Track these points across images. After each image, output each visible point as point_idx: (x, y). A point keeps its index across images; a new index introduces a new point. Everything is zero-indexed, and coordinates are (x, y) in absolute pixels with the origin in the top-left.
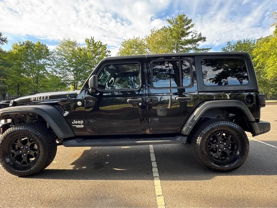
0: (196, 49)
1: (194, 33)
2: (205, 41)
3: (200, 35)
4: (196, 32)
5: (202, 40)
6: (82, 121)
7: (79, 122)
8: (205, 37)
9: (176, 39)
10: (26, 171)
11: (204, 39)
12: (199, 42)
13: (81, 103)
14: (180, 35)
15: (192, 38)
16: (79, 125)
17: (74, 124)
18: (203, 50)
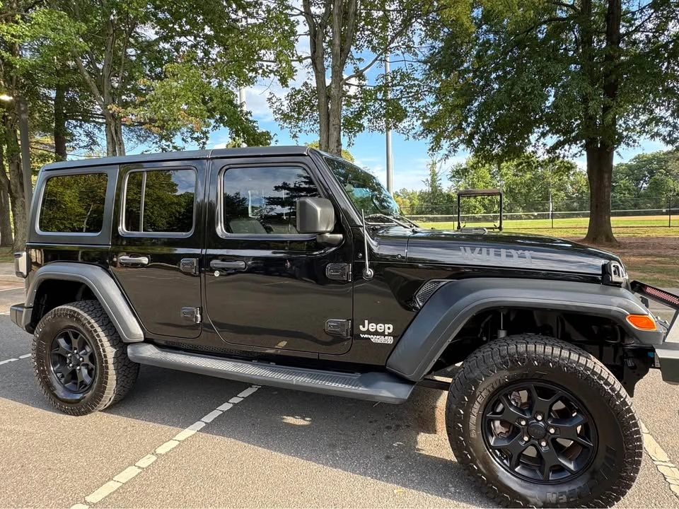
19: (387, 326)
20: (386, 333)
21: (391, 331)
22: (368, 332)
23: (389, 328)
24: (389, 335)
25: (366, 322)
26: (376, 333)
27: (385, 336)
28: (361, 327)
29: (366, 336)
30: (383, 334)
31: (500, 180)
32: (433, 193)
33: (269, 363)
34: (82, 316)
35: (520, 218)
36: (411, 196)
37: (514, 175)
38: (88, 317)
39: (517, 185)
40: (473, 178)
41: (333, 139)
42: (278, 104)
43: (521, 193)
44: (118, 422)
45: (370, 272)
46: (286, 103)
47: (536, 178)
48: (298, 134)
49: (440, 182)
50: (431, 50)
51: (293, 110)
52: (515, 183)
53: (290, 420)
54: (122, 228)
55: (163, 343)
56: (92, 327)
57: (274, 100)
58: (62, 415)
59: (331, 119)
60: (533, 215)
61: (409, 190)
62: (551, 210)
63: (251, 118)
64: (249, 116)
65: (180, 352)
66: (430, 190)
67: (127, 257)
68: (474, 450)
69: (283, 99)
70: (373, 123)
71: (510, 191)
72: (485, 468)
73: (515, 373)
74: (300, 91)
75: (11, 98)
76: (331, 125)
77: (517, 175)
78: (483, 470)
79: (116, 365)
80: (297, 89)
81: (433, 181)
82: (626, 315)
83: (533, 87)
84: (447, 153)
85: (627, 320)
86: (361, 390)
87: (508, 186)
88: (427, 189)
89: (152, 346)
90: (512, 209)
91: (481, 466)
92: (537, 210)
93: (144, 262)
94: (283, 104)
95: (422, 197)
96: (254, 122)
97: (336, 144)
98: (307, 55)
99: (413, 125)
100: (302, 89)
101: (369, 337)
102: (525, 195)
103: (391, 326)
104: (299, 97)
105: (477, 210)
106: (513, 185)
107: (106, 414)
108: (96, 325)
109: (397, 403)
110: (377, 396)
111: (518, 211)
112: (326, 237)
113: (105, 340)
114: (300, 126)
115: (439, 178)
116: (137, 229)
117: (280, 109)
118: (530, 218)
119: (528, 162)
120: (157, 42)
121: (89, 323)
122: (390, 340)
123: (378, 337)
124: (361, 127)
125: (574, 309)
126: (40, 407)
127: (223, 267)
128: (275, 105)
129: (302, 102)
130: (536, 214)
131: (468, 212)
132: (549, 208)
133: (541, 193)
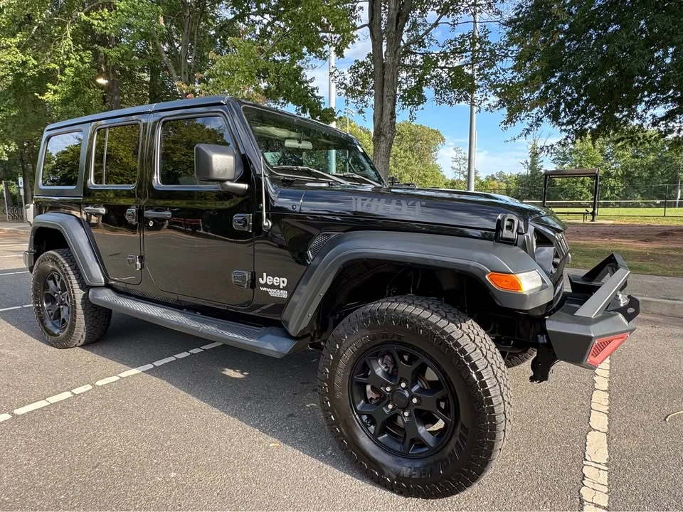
19: (282, 279)
20: (281, 287)
21: (285, 285)
22: (266, 285)
23: (283, 282)
24: (284, 288)
25: (265, 274)
26: (273, 286)
27: (280, 289)
28: (260, 279)
29: (265, 289)
30: (278, 288)
31: (615, 163)
32: (532, 176)
33: (195, 313)
34: (60, 261)
35: (638, 206)
36: (508, 180)
37: (634, 157)
38: (64, 262)
39: (636, 168)
40: (580, 160)
41: (387, 111)
42: (340, 77)
43: (642, 177)
44: (87, 356)
45: (267, 223)
46: (348, 76)
47: (662, 160)
48: (364, 109)
49: (541, 164)
50: (516, 9)
51: (356, 83)
52: (633, 165)
53: (230, 373)
54: (91, 180)
55: (122, 289)
56: (66, 270)
57: (337, 73)
58: (48, 347)
59: (385, 90)
60: (655, 203)
61: (507, 173)
62: (679, 197)
63: (317, 95)
64: (315, 93)
65: (133, 298)
66: (529, 173)
67: (93, 208)
68: (338, 412)
69: (346, 73)
70: (441, 95)
71: (627, 176)
72: (347, 432)
73: (375, 333)
74: (363, 63)
75: (107, 81)
76: (385, 96)
77: (637, 157)
78: (345, 434)
79: (84, 305)
80: (360, 61)
81: (534, 163)
82: (485, 273)
83: (633, 45)
84: (528, 127)
85: (486, 277)
86: (252, 342)
87: (625, 168)
88: (525, 171)
89: (110, 290)
90: (627, 196)
91: (343, 430)
92: (659, 198)
93: (101, 212)
94: (346, 77)
95: (520, 180)
96: (321, 98)
97: (389, 117)
98: (364, 23)
99: (486, 95)
100: (365, 61)
101: (268, 290)
102: (646, 180)
103: (285, 280)
104: (362, 70)
105: (584, 195)
106: (631, 168)
107: (82, 350)
108: (69, 269)
109: (278, 357)
110: (263, 349)
111: (635, 198)
112: (226, 185)
113: (75, 282)
114: (365, 100)
115: (541, 160)
116: (101, 183)
117: (343, 83)
118: (650, 207)
119: (632, 138)
120: (232, 21)
121: (64, 266)
122: (284, 294)
123: (275, 290)
124: (422, 99)
125: (432, 263)
126: (36, 338)
127: (156, 216)
128: (338, 79)
129: (366, 74)
130: (658, 202)
131: (572, 198)
132: (677, 195)
133: (667, 178)
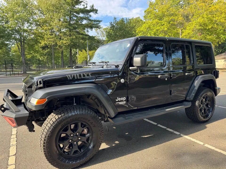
0: (89, 19)
1: (85, 3)
2: (97, 13)
3: (93, 6)
4: (87, 2)
5: (94, 12)
6: (125, 98)
7: (122, 99)
8: (97, 10)
9: (70, 5)
10: (81, 160)
11: (96, 11)
12: (91, 14)
13: (124, 80)
14: (75, 2)
15: (84, 7)
16: (121, 102)
17: (117, 102)
18: (95, 21)
